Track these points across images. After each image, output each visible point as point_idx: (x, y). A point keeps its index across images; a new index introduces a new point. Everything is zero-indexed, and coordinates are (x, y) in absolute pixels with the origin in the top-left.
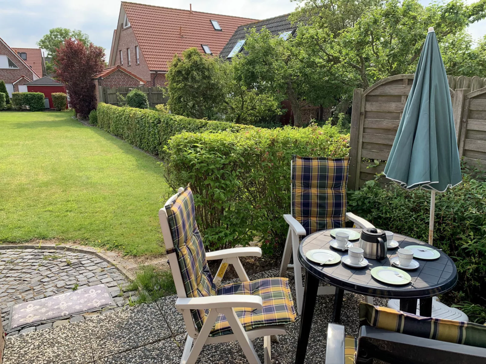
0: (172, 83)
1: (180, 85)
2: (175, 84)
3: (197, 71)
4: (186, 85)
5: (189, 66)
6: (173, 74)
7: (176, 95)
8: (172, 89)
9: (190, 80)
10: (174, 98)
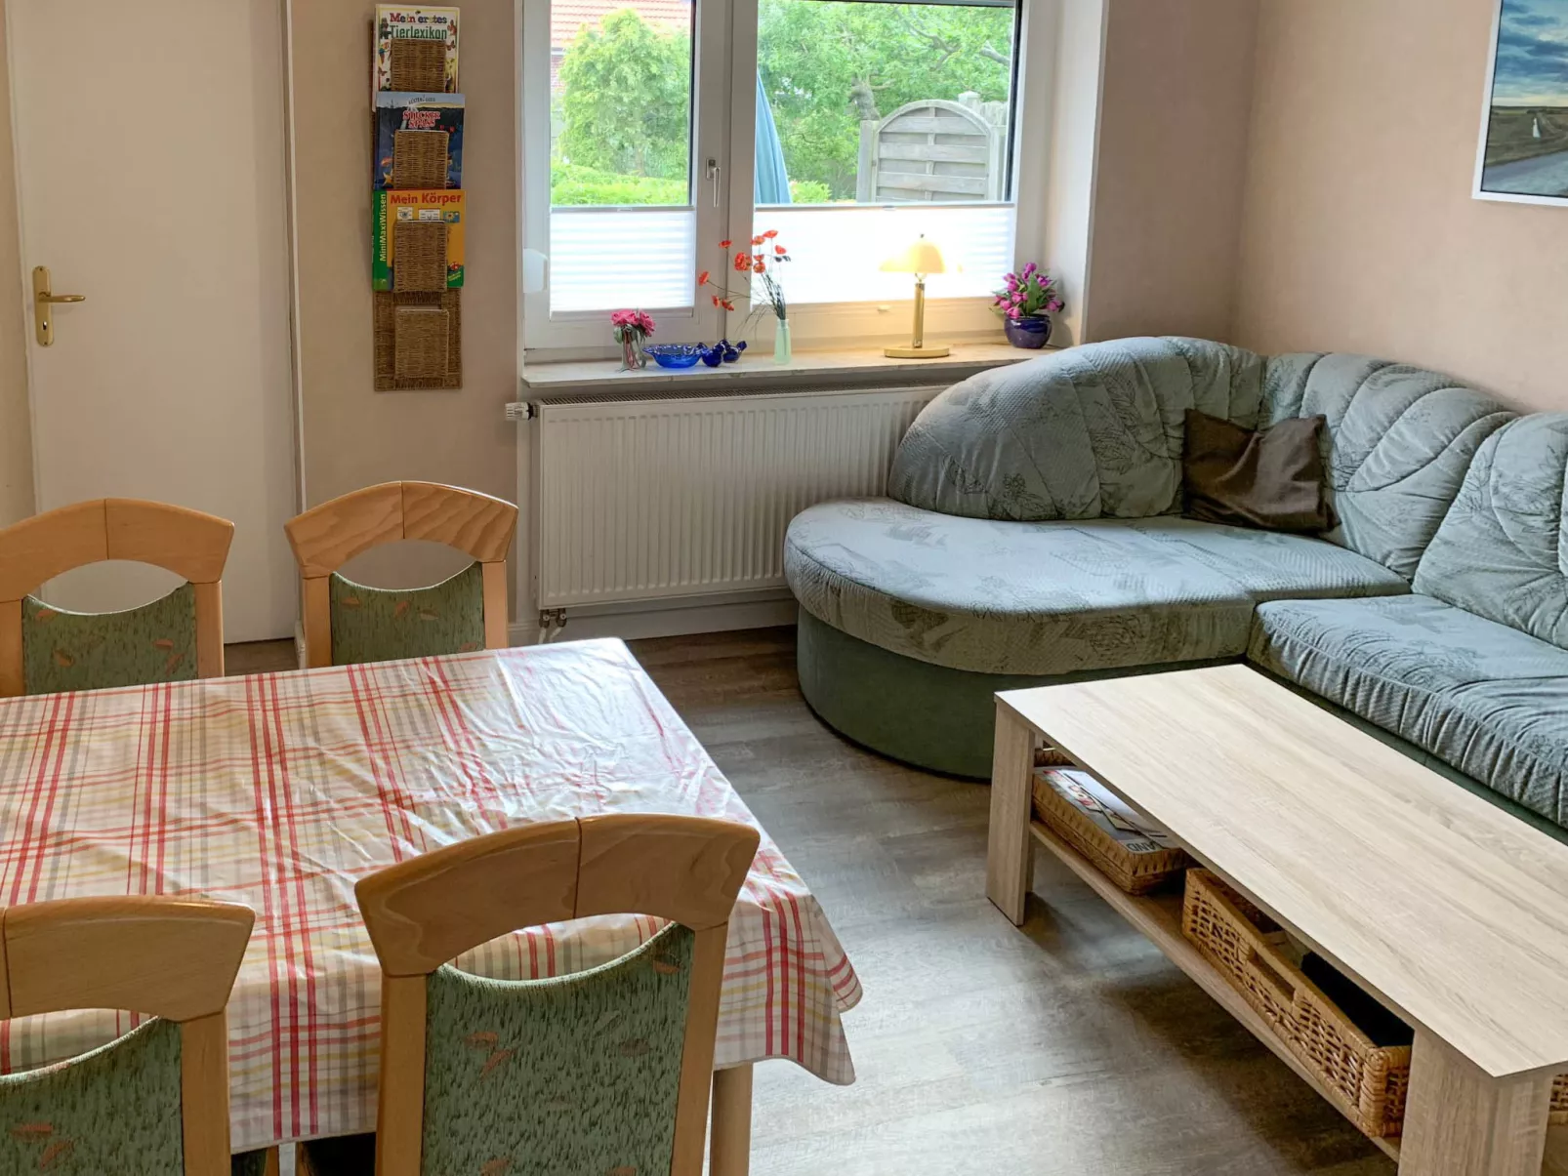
0: (571, 92)
1: (590, 97)
2: (577, 94)
3: (632, 63)
4: (602, 96)
5: (614, 52)
6: (575, 70)
7: (580, 120)
8: (572, 104)
9: (613, 83)
10: (576, 126)
